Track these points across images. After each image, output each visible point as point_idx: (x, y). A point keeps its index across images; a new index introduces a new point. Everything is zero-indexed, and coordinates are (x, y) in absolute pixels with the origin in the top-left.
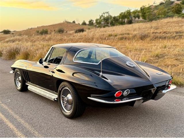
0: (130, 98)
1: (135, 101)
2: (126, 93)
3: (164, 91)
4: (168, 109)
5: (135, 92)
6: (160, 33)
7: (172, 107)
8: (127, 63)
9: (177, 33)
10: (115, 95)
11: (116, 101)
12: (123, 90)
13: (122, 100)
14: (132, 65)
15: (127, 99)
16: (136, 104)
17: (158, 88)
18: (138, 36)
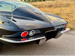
0: (35, 37)
1: (40, 40)
2: (32, 33)
3: (62, 32)
4: (64, 44)
5: (40, 33)
6: (59, 4)
7: (67, 43)
8: (35, 11)
9: (67, 4)
10: (21, 35)
11: (23, 40)
12: (29, 31)
13: (28, 40)
14: (39, 12)
15: (33, 39)
16: (41, 42)
17: (58, 29)
18: (48, 6)
